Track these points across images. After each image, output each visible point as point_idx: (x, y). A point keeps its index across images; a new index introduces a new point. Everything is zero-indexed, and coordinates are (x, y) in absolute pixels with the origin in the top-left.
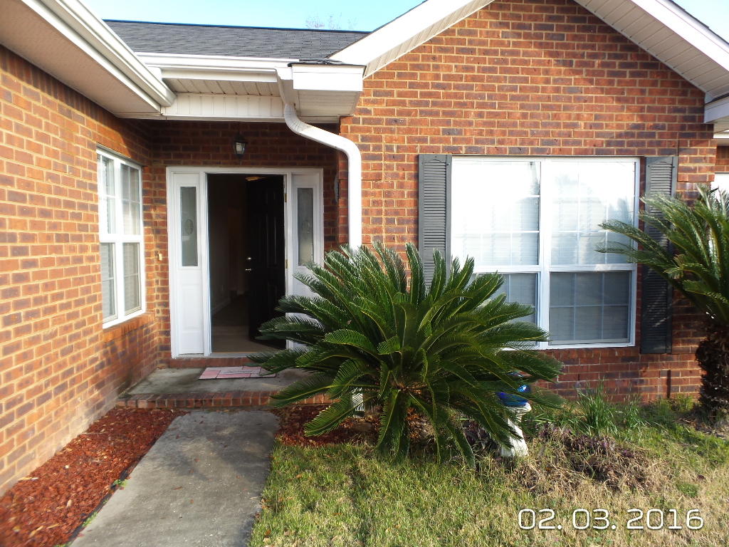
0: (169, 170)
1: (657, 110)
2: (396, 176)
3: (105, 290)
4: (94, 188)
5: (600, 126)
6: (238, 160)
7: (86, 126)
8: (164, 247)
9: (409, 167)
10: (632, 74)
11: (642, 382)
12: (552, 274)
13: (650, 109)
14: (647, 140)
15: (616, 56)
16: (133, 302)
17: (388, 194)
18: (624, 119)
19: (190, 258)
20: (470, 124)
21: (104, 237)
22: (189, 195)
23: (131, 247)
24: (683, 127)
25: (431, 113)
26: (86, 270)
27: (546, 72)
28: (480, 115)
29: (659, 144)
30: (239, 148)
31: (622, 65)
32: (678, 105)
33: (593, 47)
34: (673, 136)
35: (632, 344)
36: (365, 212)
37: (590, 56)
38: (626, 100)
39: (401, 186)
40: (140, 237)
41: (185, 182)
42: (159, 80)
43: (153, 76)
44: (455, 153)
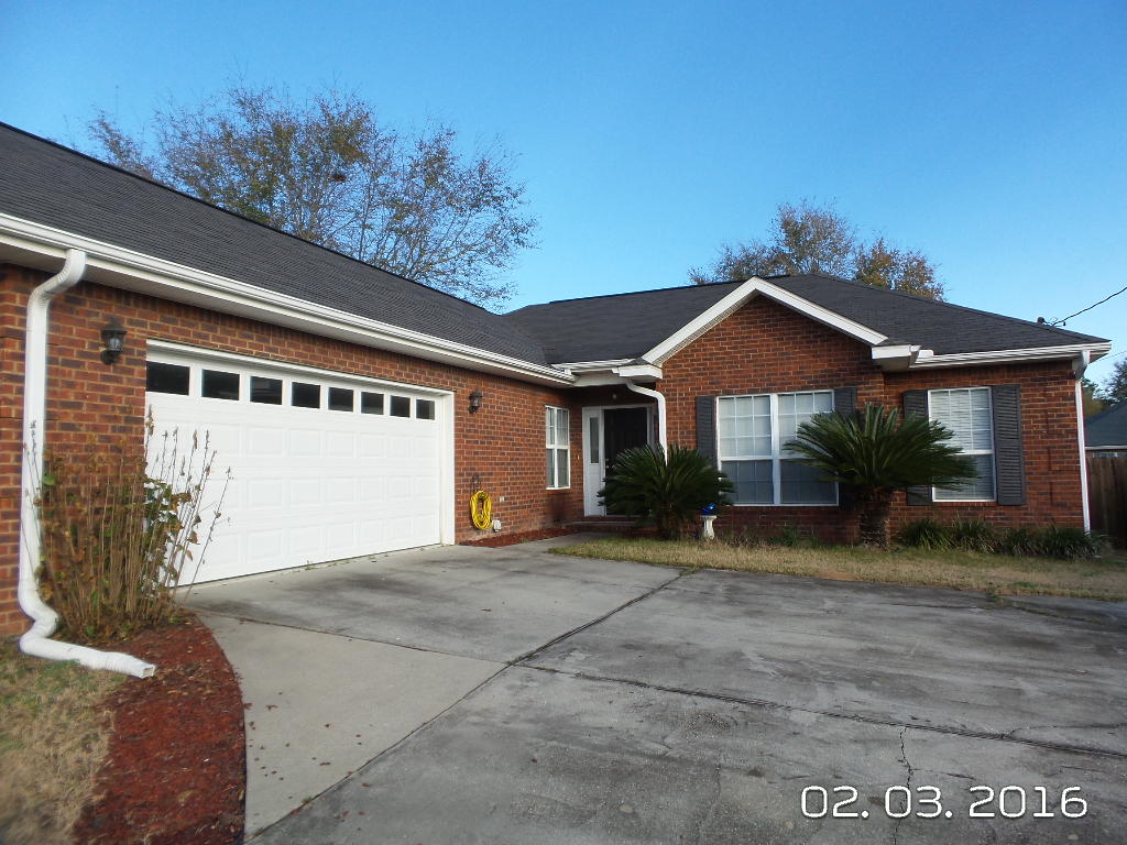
0: (583, 409)
1: (840, 360)
2: (685, 408)
3: (549, 471)
4: (544, 423)
5: (803, 372)
6: (616, 403)
7: (541, 396)
8: (580, 452)
9: (691, 403)
10: (822, 341)
11: (843, 528)
12: (781, 460)
13: (836, 360)
14: (835, 378)
15: (810, 332)
16: (563, 481)
17: (681, 418)
18: (821, 366)
19: (595, 459)
20: (724, 378)
21: (548, 446)
22: (593, 422)
23: (562, 453)
24: (859, 369)
25: (702, 374)
26: (539, 459)
27: (768, 345)
28: (730, 372)
29: (844, 380)
30: (615, 396)
31: (815, 337)
32: (840, 357)
33: (795, 329)
34: (852, 374)
35: (838, 504)
36: (668, 428)
37: (794, 334)
38: (819, 356)
39: (687, 414)
40: (568, 447)
41: (592, 414)
42: (568, 374)
43: (564, 373)
44: (717, 394)
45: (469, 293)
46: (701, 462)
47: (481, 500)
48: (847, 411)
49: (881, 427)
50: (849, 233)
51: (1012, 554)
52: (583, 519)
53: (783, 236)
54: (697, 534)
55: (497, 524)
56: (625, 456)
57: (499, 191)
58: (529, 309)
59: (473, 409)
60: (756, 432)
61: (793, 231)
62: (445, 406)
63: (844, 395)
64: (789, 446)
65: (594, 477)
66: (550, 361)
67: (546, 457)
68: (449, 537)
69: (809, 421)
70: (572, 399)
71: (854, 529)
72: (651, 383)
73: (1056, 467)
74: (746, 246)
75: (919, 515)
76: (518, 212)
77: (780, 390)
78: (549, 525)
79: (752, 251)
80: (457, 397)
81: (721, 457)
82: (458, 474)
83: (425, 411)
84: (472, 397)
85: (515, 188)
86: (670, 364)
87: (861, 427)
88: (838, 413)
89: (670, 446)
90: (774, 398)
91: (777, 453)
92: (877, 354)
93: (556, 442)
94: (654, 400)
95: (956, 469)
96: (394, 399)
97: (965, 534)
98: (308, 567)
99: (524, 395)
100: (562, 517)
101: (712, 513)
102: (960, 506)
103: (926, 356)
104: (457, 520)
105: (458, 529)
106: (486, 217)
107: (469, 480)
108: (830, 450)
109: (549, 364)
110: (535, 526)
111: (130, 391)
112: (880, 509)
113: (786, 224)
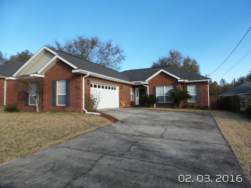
3: (131, 98)
4: (130, 90)
6: (141, 87)
7: (130, 86)
8: (135, 95)
11: (174, 106)
14: (173, 84)
16: (133, 100)
18: (171, 82)
19: (137, 96)
20: (157, 84)
22: (137, 90)
23: (132, 95)
24: (176, 83)
25: (154, 83)
27: (164, 79)
31: (171, 78)
32: (174, 81)
35: (174, 102)
36: (149, 91)
39: (152, 89)
40: (133, 94)
41: (137, 89)
42: (134, 83)
43: (133, 83)
44: (156, 86)
45: (115, 69)
46: (154, 96)
47: (122, 102)
48: (175, 89)
49: (180, 91)
50: (182, 55)
51: (198, 109)
52: (136, 105)
53: (170, 56)
54: (153, 107)
55: (124, 105)
56: (143, 95)
57: (120, 51)
58: (125, 71)
59: (121, 88)
60: (162, 92)
61: (172, 54)
62: (118, 88)
63: (175, 87)
64: (166, 94)
65: (137, 99)
66: (131, 81)
67: (130, 95)
68: (118, 107)
69: (169, 90)
70: (134, 87)
71: (176, 106)
72: (146, 85)
73: (205, 97)
74: (163, 57)
75: (186, 104)
76: (123, 54)
77: (166, 86)
78: (131, 106)
79: (165, 58)
80: (119, 87)
81: (157, 96)
82: (119, 98)
83: (115, 89)
84: (121, 87)
85: (123, 50)
86: (149, 82)
87: (177, 91)
88: (174, 89)
89: (149, 94)
90: (165, 87)
91: (165, 95)
92: (179, 81)
93: (132, 94)
94: (147, 87)
95: (190, 97)
96: (109, 87)
97: (192, 106)
98: (104, 109)
99: (127, 86)
100: (133, 105)
101: (155, 103)
102: (192, 103)
103: (187, 81)
104: (119, 104)
105: (119, 106)
106: (118, 55)
107: (121, 99)
108: (172, 95)
109: (131, 82)
110: (129, 106)
111: (89, 87)
112: (179, 103)
113: (171, 53)
